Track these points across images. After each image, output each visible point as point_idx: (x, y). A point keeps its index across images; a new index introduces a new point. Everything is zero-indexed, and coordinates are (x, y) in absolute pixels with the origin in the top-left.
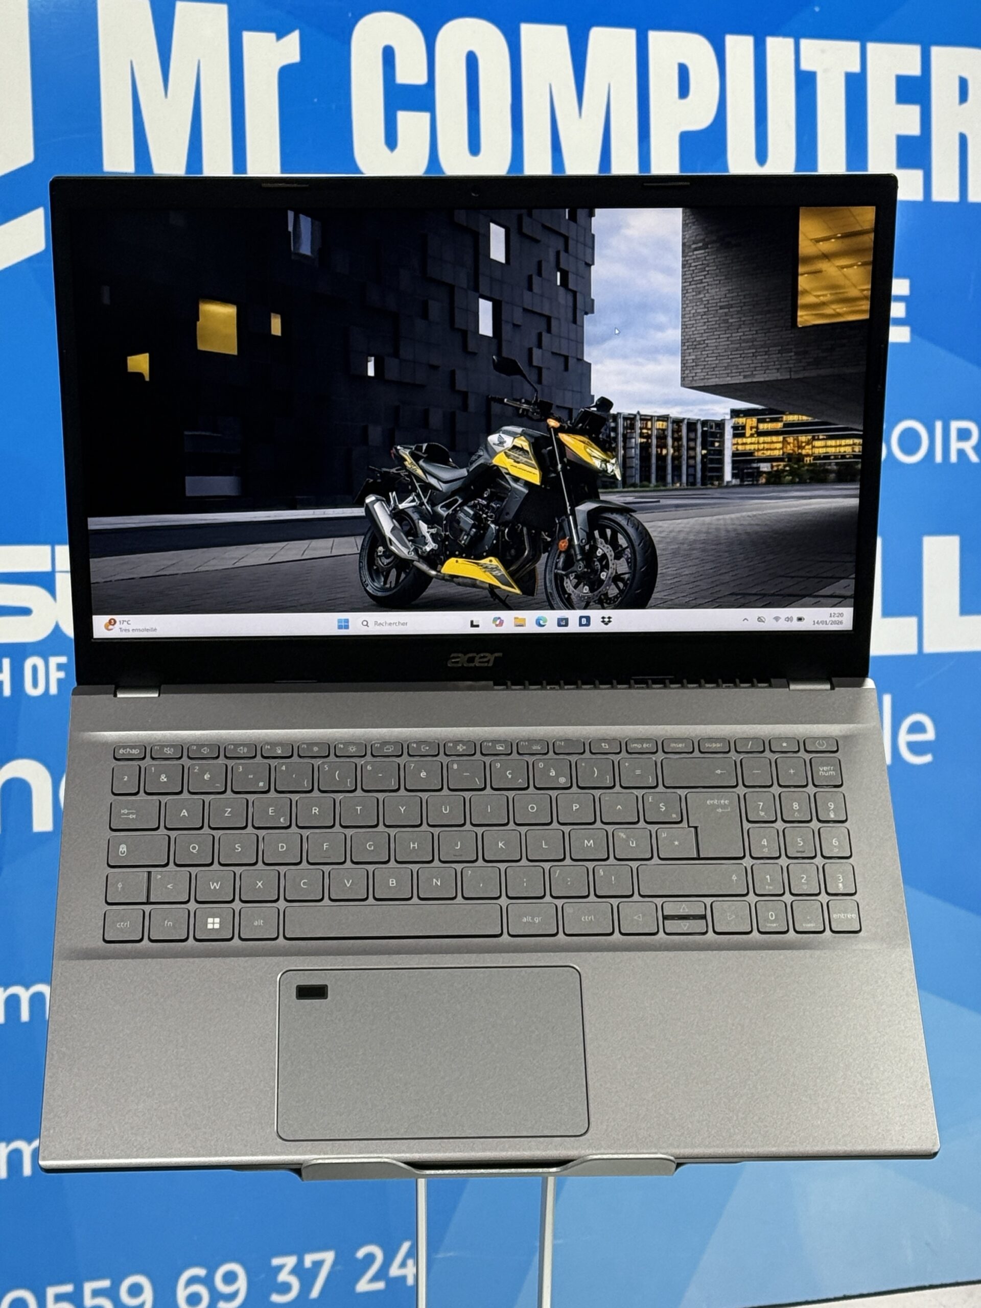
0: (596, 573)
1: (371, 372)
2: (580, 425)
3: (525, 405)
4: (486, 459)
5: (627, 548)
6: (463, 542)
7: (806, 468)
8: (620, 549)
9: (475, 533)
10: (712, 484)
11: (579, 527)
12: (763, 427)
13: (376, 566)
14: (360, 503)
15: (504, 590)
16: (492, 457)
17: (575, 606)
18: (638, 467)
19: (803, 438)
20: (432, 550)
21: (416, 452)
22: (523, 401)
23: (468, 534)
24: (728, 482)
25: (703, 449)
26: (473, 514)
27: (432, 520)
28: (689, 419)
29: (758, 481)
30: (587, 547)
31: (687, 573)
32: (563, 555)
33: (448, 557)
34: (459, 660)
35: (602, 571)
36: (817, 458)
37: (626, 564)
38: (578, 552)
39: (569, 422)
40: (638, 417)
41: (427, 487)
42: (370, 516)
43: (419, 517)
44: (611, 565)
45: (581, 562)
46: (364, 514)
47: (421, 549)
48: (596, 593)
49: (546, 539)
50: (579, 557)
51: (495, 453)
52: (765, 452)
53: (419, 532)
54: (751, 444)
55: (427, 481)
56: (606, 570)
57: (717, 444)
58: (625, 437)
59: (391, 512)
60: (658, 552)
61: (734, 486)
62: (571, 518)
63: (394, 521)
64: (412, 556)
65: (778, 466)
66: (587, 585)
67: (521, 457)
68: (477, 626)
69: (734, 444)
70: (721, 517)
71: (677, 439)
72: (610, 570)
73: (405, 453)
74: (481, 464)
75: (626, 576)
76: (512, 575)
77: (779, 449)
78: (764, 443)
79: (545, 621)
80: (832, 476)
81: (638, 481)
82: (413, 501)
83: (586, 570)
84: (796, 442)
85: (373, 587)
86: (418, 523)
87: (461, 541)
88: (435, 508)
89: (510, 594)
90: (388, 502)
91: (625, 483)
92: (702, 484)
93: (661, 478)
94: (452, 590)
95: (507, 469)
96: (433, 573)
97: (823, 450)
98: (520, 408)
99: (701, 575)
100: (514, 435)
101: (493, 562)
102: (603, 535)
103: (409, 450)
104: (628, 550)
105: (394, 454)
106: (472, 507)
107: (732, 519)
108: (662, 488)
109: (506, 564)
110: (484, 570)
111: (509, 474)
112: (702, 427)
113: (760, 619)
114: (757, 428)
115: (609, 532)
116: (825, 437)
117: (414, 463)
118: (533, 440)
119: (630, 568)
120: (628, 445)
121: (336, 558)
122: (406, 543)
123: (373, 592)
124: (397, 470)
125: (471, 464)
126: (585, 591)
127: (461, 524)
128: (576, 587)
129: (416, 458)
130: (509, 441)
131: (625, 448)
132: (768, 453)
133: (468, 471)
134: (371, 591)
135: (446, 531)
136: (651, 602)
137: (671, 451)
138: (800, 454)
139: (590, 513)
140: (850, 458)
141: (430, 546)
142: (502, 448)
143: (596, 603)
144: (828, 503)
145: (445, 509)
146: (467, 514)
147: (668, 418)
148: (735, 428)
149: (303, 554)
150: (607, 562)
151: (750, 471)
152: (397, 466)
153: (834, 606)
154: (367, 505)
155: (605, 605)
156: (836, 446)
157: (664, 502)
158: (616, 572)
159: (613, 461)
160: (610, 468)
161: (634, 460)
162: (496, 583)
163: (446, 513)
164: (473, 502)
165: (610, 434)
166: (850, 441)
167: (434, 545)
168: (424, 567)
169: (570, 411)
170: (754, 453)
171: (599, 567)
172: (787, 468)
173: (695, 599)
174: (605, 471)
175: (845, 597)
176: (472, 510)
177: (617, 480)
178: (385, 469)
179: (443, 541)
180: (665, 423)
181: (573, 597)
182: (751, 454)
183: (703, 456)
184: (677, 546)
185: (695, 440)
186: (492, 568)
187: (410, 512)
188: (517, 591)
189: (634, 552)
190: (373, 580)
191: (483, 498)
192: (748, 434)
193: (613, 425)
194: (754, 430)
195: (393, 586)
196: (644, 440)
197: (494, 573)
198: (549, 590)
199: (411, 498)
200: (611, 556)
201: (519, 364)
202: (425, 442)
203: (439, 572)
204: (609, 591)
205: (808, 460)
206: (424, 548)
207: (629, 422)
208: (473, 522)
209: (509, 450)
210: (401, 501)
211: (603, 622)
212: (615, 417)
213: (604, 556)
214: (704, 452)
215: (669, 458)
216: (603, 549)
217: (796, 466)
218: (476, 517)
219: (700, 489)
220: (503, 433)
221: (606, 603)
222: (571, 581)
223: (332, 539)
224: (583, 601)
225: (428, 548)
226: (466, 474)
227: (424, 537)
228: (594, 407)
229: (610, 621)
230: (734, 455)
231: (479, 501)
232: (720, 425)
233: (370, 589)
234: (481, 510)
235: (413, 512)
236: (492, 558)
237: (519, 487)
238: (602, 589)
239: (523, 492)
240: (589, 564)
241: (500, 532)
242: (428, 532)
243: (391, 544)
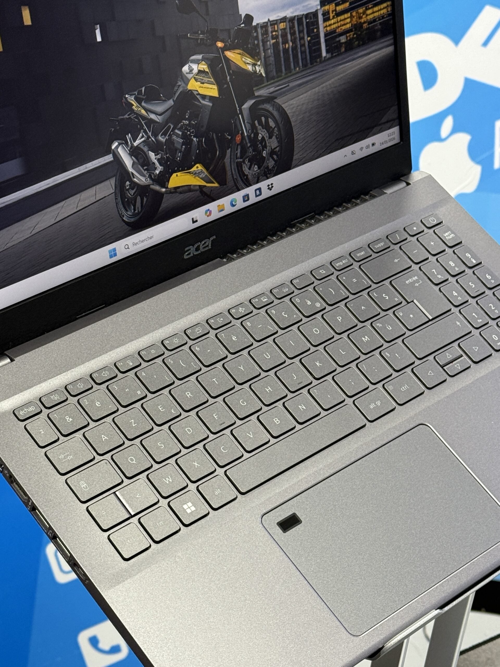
0: (260, 153)
1: (99, 39)
2: (236, 41)
3: (201, 36)
4: (183, 87)
5: (275, 128)
6: (178, 159)
7: (365, 32)
8: (271, 129)
9: (185, 149)
10: (316, 62)
11: (246, 121)
12: (339, 8)
13: (127, 198)
14: (108, 151)
15: (209, 187)
16: (187, 84)
17: (251, 183)
18: (274, 63)
19: (361, 11)
20: (160, 171)
21: (139, 96)
22: (200, 32)
23: (181, 152)
24: (325, 57)
25: (308, 37)
26: (182, 134)
27: (156, 148)
28: (298, 16)
29: (340, 51)
30: (252, 135)
31: (310, 134)
32: (239, 147)
33: (171, 175)
34: (191, 252)
35: (263, 150)
36: (370, 23)
37: (276, 140)
38: (248, 141)
39: (229, 40)
40: (269, 24)
41: (150, 122)
42: (117, 160)
43: (148, 149)
44: (268, 144)
45: (250, 148)
46: (112, 159)
47: (153, 174)
48: (262, 168)
49: (228, 138)
50: (249, 145)
51: (189, 80)
52: (342, 27)
53: (150, 161)
54: (334, 23)
55: (149, 118)
56: (265, 149)
57: (315, 30)
58: (263, 40)
59: (129, 151)
60: (293, 124)
61: (329, 59)
62: (240, 116)
63: (133, 157)
64: (149, 181)
65: (350, 36)
66: (257, 165)
67: (204, 78)
68: (197, 221)
69: (325, 27)
70: (324, 85)
71: (293, 34)
72: (268, 148)
73: (131, 99)
74: (181, 92)
75: (277, 149)
76: (211, 173)
77: (349, 23)
78: (341, 21)
79: (236, 202)
80: (379, 33)
81: (275, 74)
82: (143, 137)
83: (254, 153)
84: (357, 15)
85: (127, 216)
86: (149, 153)
88: (157, 138)
89: (212, 189)
90: (127, 143)
91: (269, 77)
92: (311, 64)
93: (288, 68)
94: (177, 199)
95: (197, 91)
96: (164, 190)
97: (371, 16)
98: (198, 39)
99: (319, 132)
100: (197, 62)
101: (198, 167)
102: (260, 123)
103: (134, 96)
104: (276, 129)
105: (125, 103)
106: (180, 129)
107: (330, 84)
108: (289, 74)
109: (206, 167)
110: (194, 176)
111: (199, 94)
112: (306, 20)
113: (353, 153)
114: (336, 10)
115: (263, 119)
116: (372, 6)
117: (139, 105)
118: (209, 63)
119: (278, 142)
120: (266, 48)
121: (99, 202)
122: (143, 173)
123: (128, 220)
124: (129, 115)
125: (175, 94)
126: (255, 170)
127: (175, 145)
128: (249, 169)
129: (139, 100)
130: (195, 67)
131: (265, 51)
132: (343, 28)
133: (173, 100)
134: (126, 220)
135: (167, 154)
136: (294, 163)
137: (291, 44)
138: (360, 22)
139: (251, 108)
140: (387, 17)
141: (159, 169)
142: (192, 75)
143: (263, 176)
144: (379, 54)
145: (163, 136)
146: (177, 135)
147: (286, 19)
148: (324, 15)
149: (77, 207)
150: (266, 143)
151: (335, 44)
152: (128, 112)
153: (389, 128)
154: (113, 150)
155: (268, 175)
156: (378, 11)
157: (291, 85)
158: (271, 148)
159: (259, 63)
160: (258, 69)
161: (271, 58)
162: (204, 183)
163: (165, 139)
164: (180, 125)
165: (254, 42)
166: (385, 5)
167: (161, 167)
168: (157, 188)
169: (229, 31)
170: (336, 30)
171: (261, 147)
172: (355, 36)
173: (317, 151)
174: (255, 72)
175: (394, 120)
176: (180, 131)
177: (263, 76)
178: (120, 117)
179: (166, 163)
180: (285, 24)
181: (250, 177)
182: (334, 31)
183: (309, 42)
184: (302, 116)
185: (303, 31)
186: (199, 173)
187: (142, 146)
188: (216, 185)
189: (279, 130)
190: (127, 210)
191: (186, 119)
192: (331, 18)
193: (255, 34)
194: (334, 12)
195: (140, 210)
196: (275, 41)
197: (201, 176)
198: (235, 177)
199: (141, 135)
200: (267, 137)
201: (193, 2)
202: (143, 87)
203: (167, 188)
204: (269, 164)
205: (365, 26)
206: (155, 173)
207: (264, 29)
208: (182, 141)
209: (196, 75)
210: (135, 141)
211: (269, 188)
212: (256, 27)
213: (263, 138)
214: (309, 38)
215: (290, 49)
216: (262, 133)
217: (359, 33)
218: (184, 136)
219: (311, 68)
220: (191, 63)
221: (269, 174)
222: (246, 165)
223: (95, 187)
224: (255, 178)
225: (157, 172)
226: (173, 103)
227: (154, 163)
228: (242, 24)
229: (272, 187)
230: (326, 35)
231: (183, 122)
232: (315, 14)
233: (126, 218)
234: (186, 129)
235: (144, 146)
236: (198, 165)
237: (206, 103)
238: (265, 164)
239: (209, 106)
240: (255, 149)
241: (200, 142)
242: (156, 159)
243: (134, 178)
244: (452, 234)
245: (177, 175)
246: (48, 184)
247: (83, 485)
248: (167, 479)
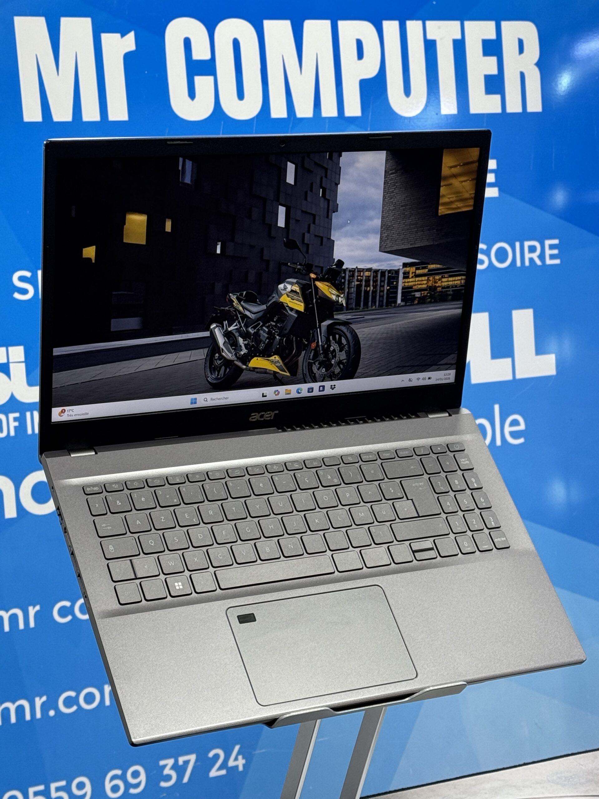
0: (329, 360)
1: (218, 251)
2: (327, 276)
3: (299, 266)
4: (276, 298)
5: (346, 345)
6: (261, 348)
7: (438, 294)
8: (342, 345)
9: (268, 342)
10: (391, 306)
11: (322, 335)
12: (418, 272)
13: (214, 365)
14: (207, 329)
15: (281, 374)
16: (280, 297)
17: (317, 380)
18: (355, 298)
19: (437, 277)
20: (245, 353)
21: (240, 297)
22: (298, 264)
23: (264, 343)
24: (399, 304)
25: (388, 286)
26: (268, 331)
27: (245, 336)
28: (382, 270)
29: (414, 302)
30: (326, 346)
31: (375, 357)
32: (313, 351)
33: (253, 357)
34: (255, 417)
35: (333, 359)
36: (443, 288)
37: (345, 354)
38: (321, 349)
39: (321, 275)
40: (356, 270)
41: (244, 317)
42: (213, 336)
43: (238, 335)
44: (337, 355)
45: (322, 355)
46: (209, 335)
47: (239, 353)
48: (329, 372)
49: (305, 343)
50: (321, 352)
51: (282, 295)
52: (418, 286)
53: (238, 344)
54: (412, 282)
55: (245, 314)
56: (334, 358)
57: (395, 283)
58: (349, 281)
59: (224, 332)
60: (362, 346)
61: (402, 306)
62: (318, 329)
63: (225, 338)
64: (234, 358)
65: (424, 293)
66: (324, 368)
67: (295, 296)
68: (266, 396)
69: (403, 283)
70: (394, 324)
71: (375, 281)
72: (337, 358)
73: (234, 298)
74: (274, 302)
75: (345, 361)
76: (285, 364)
77: (425, 284)
78: (418, 281)
79: (301, 390)
80: (450, 297)
81: (354, 306)
82: (236, 325)
83: (324, 359)
84: (434, 279)
85: (211, 378)
86: (238, 338)
87: (260, 347)
88: (248, 329)
89: (284, 376)
90: (223, 327)
91: (348, 308)
92: (386, 306)
93: (366, 304)
94: (254, 376)
95: (287, 304)
96: (244, 367)
97: (446, 284)
98: (296, 268)
99: (382, 358)
100: (292, 284)
101: (276, 358)
102: (334, 339)
103: (236, 296)
104: (347, 346)
105: (228, 299)
106: (267, 327)
107: (400, 325)
108: (366, 309)
109: (283, 359)
110: (271, 363)
111: (288, 306)
112: (388, 274)
113: (410, 380)
114: (415, 273)
115: (337, 336)
116: (448, 276)
117: (238, 303)
118: (302, 286)
119: (347, 356)
120: (350, 286)
121: (192, 362)
122: (231, 351)
124: (229, 308)
125: (269, 302)
126: (323, 371)
127: (261, 337)
128: (318, 369)
129: (239, 300)
130: (289, 287)
131: (349, 288)
132: (420, 286)
133: (266, 306)
134: (210, 381)
135: (253, 342)
136: (356, 375)
137: (372, 288)
138: (435, 286)
139: (329, 326)
140: (459, 287)
141: (244, 351)
142: (285, 292)
143: (328, 378)
144: (448, 312)
145: (253, 329)
146: (264, 331)
147: (371, 270)
148: (404, 273)
149: (174, 361)
150: (336, 354)
151: (410, 297)
152: (229, 306)
153: (446, 370)
154: (211, 329)
155: (333, 378)
156: (453, 281)
157: (367, 317)
158: (340, 359)
159: (342, 296)
160: (340, 299)
161: (353, 294)
162: (278, 370)
163: (254, 331)
164: (268, 324)
165: (341, 280)
166: (459, 278)
167: (246, 350)
168: (240, 364)
169: (322, 268)
170: (413, 287)
171: (331, 356)
172: (429, 294)
173: (379, 371)
174: (338, 301)
175: (452, 364)
176: (267, 329)
177: (344, 306)
178: (222, 308)
179: (251, 348)
180: (370, 273)
181: (317, 375)
182: (411, 287)
183: (388, 290)
184: (371, 342)
185: (384, 281)
186: (276, 362)
187: (234, 332)
188: (288, 374)
189: (349, 347)
190: (212, 374)
191: (274, 322)
192: (410, 277)
193: (343, 275)
194: (414, 274)
195: (222, 376)
196: (359, 283)
197: (277, 365)
198: (304, 372)
199: (235, 324)
200: (338, 350)
201: (297, 242)
202: (244, 291)
203: (248, 366)
204: (335, 370)
205: (439, 289)
206: (240, 353)
207: (351, 273)
208: (267, 336)
209: (289, 293)
210: (230, 326)
211: (331, 388)
212: (345, 271)
213: (334, 350)
214: (388, 288)
215: (371, 292)
216: (334, 346)
217: (433, 293)
218: (269, 333)
219: (384, 309)
220: (287, 283)
221: (334, 377)
222: (316, 366)
223: (190, 352)
224: (322, 377)
225: (242, 353)
226: (266, 308)
227: (241, 346)
228: (334, 265)
229: (334, 388)
230: (403, 288)
231: (271, 323)
232: (397, 272)
233: (210, 379)
234: (272, 328)
235: (236, 332)
236: (276, 356)
237: (293, 314)
238: (332, 369)
239: (295, 317)
240: (326, 356)
241: (281, 340)
242: (243, 343)
243: (223, 352)
244: (467, 461)
245: (257, 359)
246: (156, 340)
247: (111, 548)
248: (171, 563)
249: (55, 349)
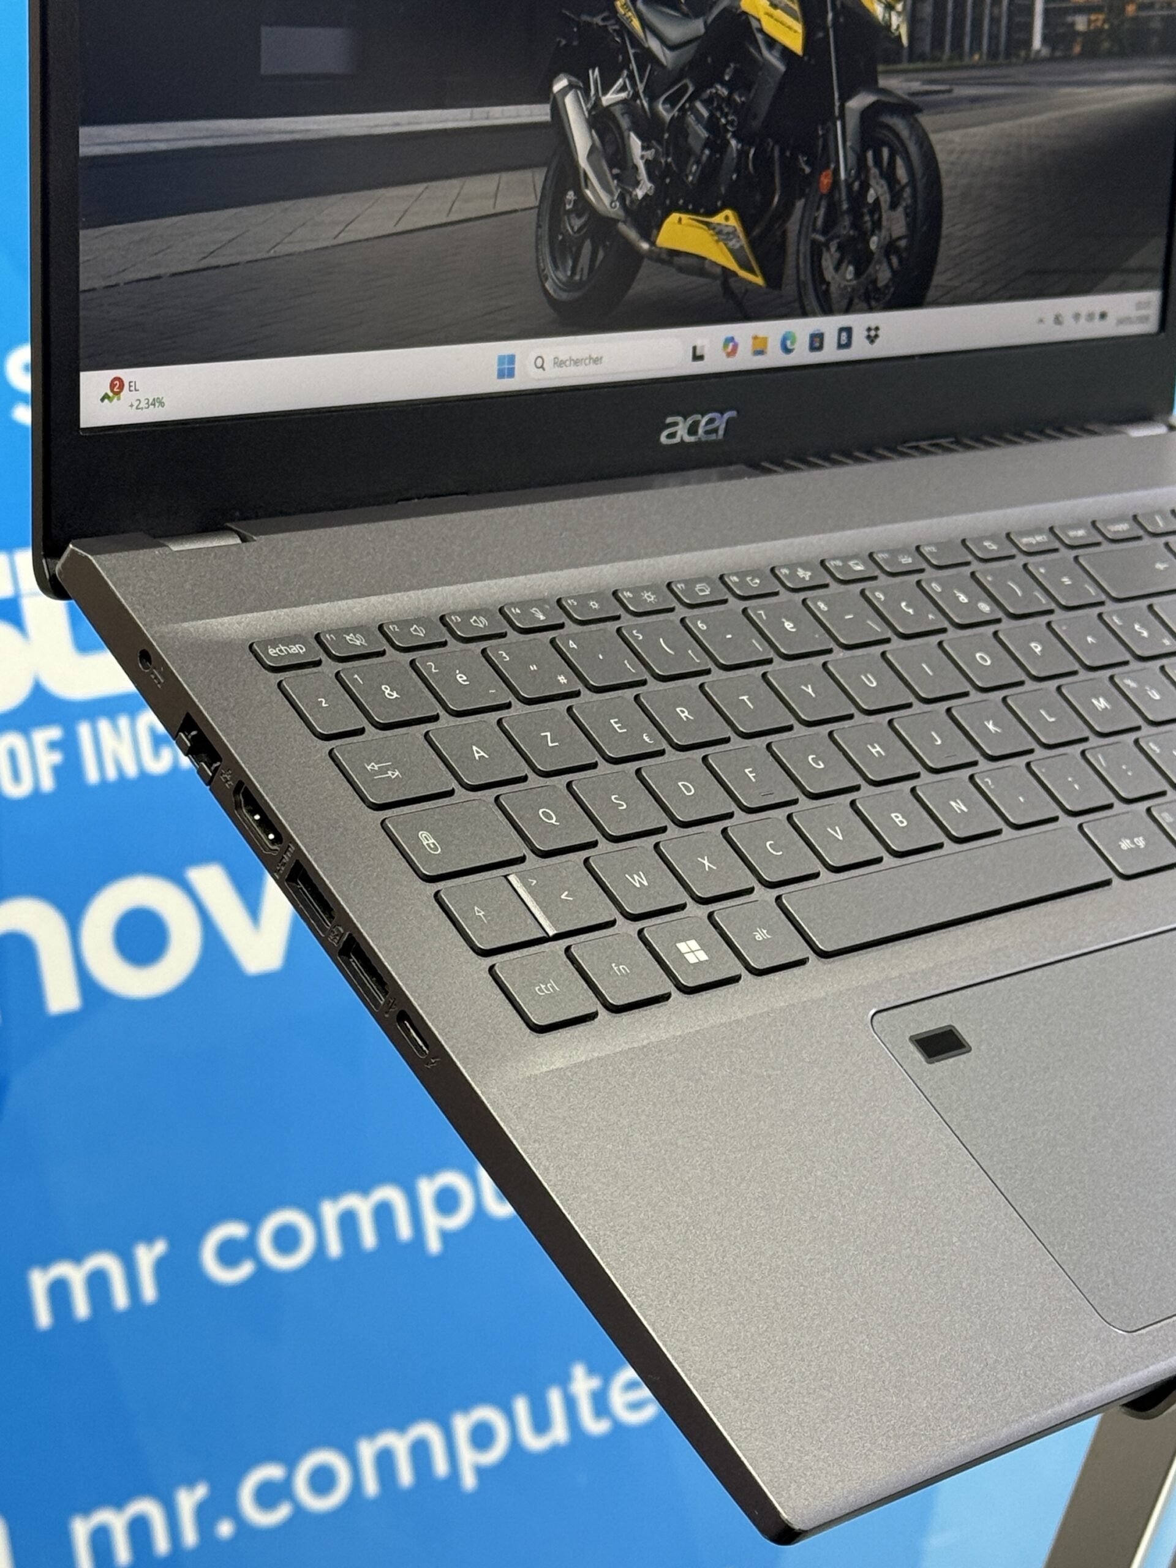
0: (865, 239)
5: (906, 185)
7: (1127, 26)
8: (898, 187)
9: (710, 157)
10: (1018, 56)
11: (848, 144)
13: (562, 234)
14: (543, 94)
15: (743, 279)
17: (835, 307)
18: (930, 21)
20: (647, 195)
23: (698, 162)
24: (1039, 52)
26: (708, 117)
27: (649, 130)
29: (1071, 49)
30: (856, 185)
31: (976, 233)
32: (824, 203)
33: (666, 214)
34: (675, 430)
35: (873, 233)
36: (1141, 6)
37: (903, 218)
38: (844, 196)
41: (646, 57)
42: (558, 125)
43: (630, 125)
44: (884, 221)
45: (846, 217)
46: (548, 118)
47: (630, 194)
48: (862, 279)
49: (803, 170)
50: (845, 206)
53: (628, 159)
55: (646, 46)
56: (877, 232)
59: (589, 112)
60: (944, 193)
61: (1045, 60)
62: (839, 123)
63: (593, 132)
64: (617, 210)
65: (1097, 20)
66: (853, 266)
68: (702, 358)
70: (1024, 121)
72: (884, 232)
74: (725, 9)
75: (903, 243)
76: (753, 243)
79: (793, 343)
80: (1155, 40)
81: (928, 49)
82: (623, 88)
83: (851, 232)
85: (555, 281)
86: (629, 136)
87: (687, 177)
88: (655, 104)
89: (749, 287)
90: (586, 91)
91: (914, 54)
92: (1007, 57)
93: (957, 45)
94: (672, 281)
95: (759, 20)
96: (645, 246)
99: (995, 237)
101: (727, 218)
102: (878, 160)
104: (908, 189)
106: (707, 103)
107: (1036, 125)
108: (957, 63)
109: (747, 224)
110: (716, 238)
111: (761, 30)
113: (1058, 320)
115: (885, 152)
117: (629, 3)
119: (908, 225)
121: (501, 217)
122: (608, 182)
123: (555, 291)
124: (604, 19)
125: (711, 7)
126: (848, 277)
127: (691, 140)
128: (837, 268)
133: (705, 23)
134: (551, 292)
135: (667, 155)
136: (931, 294)
139: (868, 115)
141: (644, 187)
143: (861, 301)
144: (1148, 92)
145: (668, 106)
146: (699, 118)
149: (449, 212)
150: (880, 218)
151: (1064, 30)
152: (603, 11)
153: (1140, 288)
154: (554, 96)
157: (959, 91)
158: (890, 236)
159: (899, 7)
160: (895, 20)
162: (732, 265)
163: (671, 115)
164: (708, 91)
167: (649, 185)
168: (632, 234)
171: (869, 225)
172: (1107, 26)
174: (888, 26)
175: (1153, 272)
176: (707, 109)
177: (903, 45)
178: (585, 18)
179: (662, 177)
181: (833, 289)
184: (967, 181)
186: (728, 234)
187: (617, 111)
188: (759, 280)
189: (914, 196)
190: (556, 267)
191: (724, 84)
195: (585, 278)
197: (730, 244)
198: (802, 278)
199: (620, 82)
200: (885, 202)
203: (653, 243)
204: (879, 275)
205: (1131, 9)
206: (634, 193)
208: (707, 135)
210: (605, 93)
211: (869, 337)
213: (877, 201)
216: (877, 191)
217: (1116, 22)
218: (712, 125)
219: (1005, 66)
221: (875, 300)
222: (831, 256)
223: (495, 177)
224: (844, 297)
225: (640, 193)
226: (702, 30)
227: (636, 168)
229: (876, 336)
231: (717, 90)
233: (550, 286)
234: (719, 108)
235: (623, 114)
236: (728, 212)
237: (772, 58)
238: (870, 270)
239: (776, 69)
240: (856, 224)
241: (743, 154)
242: (642, 157)
243: (587, 186)
245: (680, 220)
246: (398, 124)
247: (427, 839)
248: (636, 877)
249: (84, 132)
